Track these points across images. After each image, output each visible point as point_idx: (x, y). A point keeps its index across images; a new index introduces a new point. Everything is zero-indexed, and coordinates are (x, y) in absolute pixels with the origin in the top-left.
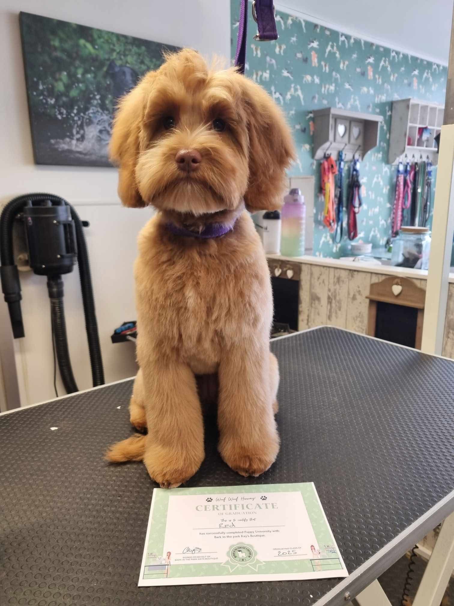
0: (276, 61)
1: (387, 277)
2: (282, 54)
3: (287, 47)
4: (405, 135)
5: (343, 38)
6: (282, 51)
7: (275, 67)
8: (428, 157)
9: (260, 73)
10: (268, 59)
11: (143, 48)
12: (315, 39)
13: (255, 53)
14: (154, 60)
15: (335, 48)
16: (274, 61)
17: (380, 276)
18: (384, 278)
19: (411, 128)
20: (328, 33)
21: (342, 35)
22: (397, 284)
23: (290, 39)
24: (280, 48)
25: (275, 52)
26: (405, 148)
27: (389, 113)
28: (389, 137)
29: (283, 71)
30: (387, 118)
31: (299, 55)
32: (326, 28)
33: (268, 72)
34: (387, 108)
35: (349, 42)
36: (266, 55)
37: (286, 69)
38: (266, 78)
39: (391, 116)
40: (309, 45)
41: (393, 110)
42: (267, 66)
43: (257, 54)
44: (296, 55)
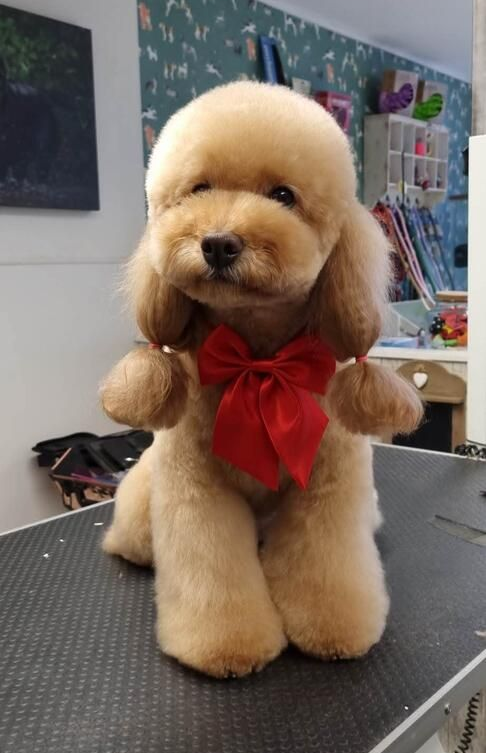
0: (196, 49)
1: (405, 362)
2: (205, 39)
3: (211, 29)
4: (386, 167)
5: (289, 22)
6: (204, 35)
7: (196, 58)
8: (417, 201)
9: (174, 67)
10: (185, 46)
11: (10, 21)
12: (251, 20)
13: (165, 36)
14: (27, 40)
15: (279, 35)
16: (193, 50)
17: (394, 362)
18: (400, 364)
19: (392, 156)
20: (268, 12)
21: (289, 16)
22: (420, 371)
23: (216, 19)
24: (202, 30)
25: (194, 36)
26: (386, 186)
27: (359, 135)
28: (363, 169)
29: (208, 65)
30: (358, 141)
31: (229, 43)
32: (265, 6)
33: (185, 65)
34: (357, 126)
35: (298, 27)
36: (182, 40)
37: (211, 63)
38: (182, 74)
39: (362, 139)
40: (243, 28)
41: (365, 130)
42: (184, 56)
43: (168, 38)
44: (225, 43)
